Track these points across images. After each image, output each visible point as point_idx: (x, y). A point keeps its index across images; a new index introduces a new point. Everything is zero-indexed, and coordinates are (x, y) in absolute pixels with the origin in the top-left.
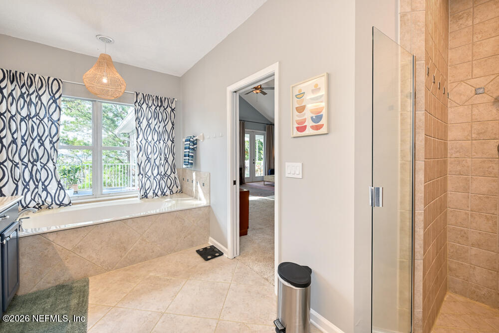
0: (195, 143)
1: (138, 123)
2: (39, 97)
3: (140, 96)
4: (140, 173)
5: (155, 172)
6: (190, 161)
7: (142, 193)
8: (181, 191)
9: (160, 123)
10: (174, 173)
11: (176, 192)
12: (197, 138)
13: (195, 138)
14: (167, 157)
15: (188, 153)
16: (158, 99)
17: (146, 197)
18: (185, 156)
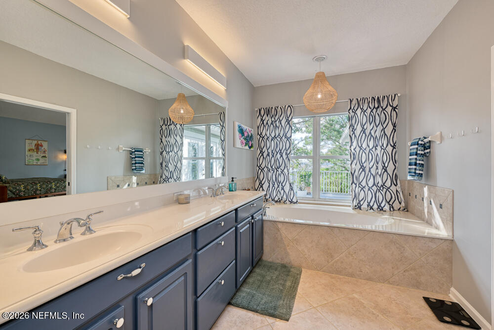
0: (427, 146)
1: (352, 131)
2: (280, 122)
3: (354, 102)
4: (353, 182)
5: (371, 183)
6: (417, 172)
7: (355, 203)
8: (406, 209)
9: (377, 127)
10: (396, 186)
11: (399, 209)
12: (429, 139)
13: (426, 140)
14: (386, 165)
15: (414, 161)
16: (375, 100)
17: (360, 208)
18: (410, 164)
